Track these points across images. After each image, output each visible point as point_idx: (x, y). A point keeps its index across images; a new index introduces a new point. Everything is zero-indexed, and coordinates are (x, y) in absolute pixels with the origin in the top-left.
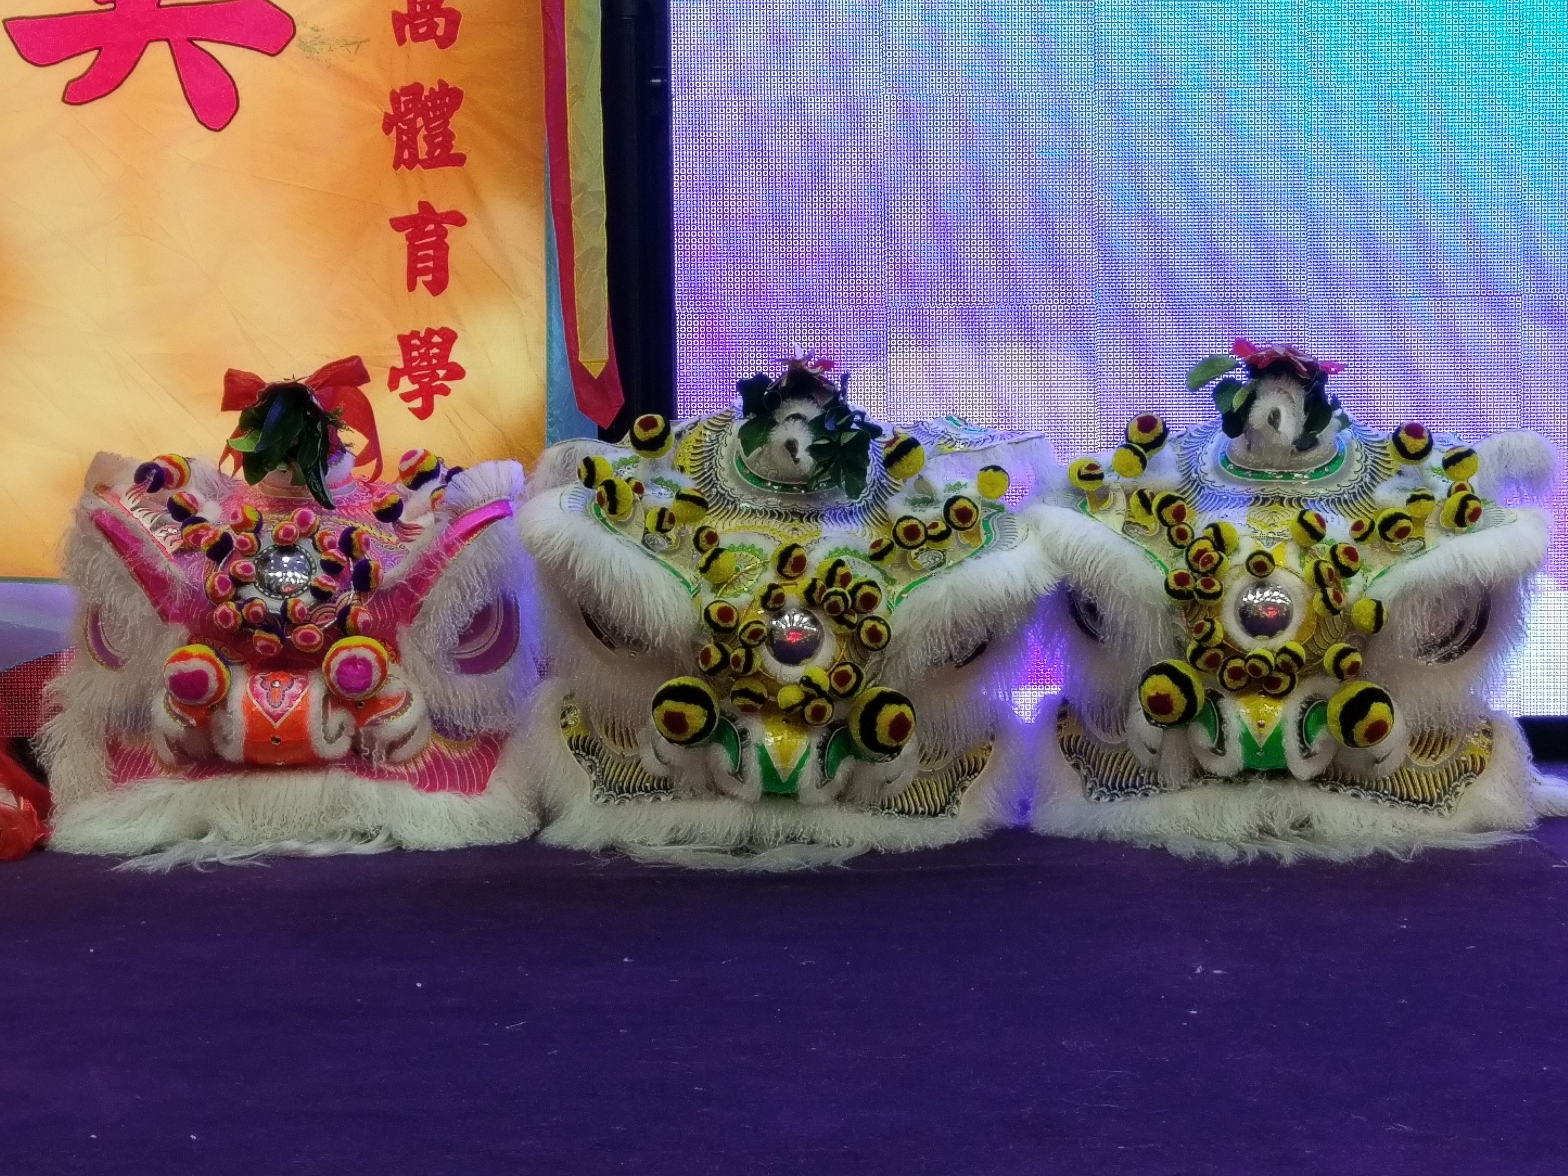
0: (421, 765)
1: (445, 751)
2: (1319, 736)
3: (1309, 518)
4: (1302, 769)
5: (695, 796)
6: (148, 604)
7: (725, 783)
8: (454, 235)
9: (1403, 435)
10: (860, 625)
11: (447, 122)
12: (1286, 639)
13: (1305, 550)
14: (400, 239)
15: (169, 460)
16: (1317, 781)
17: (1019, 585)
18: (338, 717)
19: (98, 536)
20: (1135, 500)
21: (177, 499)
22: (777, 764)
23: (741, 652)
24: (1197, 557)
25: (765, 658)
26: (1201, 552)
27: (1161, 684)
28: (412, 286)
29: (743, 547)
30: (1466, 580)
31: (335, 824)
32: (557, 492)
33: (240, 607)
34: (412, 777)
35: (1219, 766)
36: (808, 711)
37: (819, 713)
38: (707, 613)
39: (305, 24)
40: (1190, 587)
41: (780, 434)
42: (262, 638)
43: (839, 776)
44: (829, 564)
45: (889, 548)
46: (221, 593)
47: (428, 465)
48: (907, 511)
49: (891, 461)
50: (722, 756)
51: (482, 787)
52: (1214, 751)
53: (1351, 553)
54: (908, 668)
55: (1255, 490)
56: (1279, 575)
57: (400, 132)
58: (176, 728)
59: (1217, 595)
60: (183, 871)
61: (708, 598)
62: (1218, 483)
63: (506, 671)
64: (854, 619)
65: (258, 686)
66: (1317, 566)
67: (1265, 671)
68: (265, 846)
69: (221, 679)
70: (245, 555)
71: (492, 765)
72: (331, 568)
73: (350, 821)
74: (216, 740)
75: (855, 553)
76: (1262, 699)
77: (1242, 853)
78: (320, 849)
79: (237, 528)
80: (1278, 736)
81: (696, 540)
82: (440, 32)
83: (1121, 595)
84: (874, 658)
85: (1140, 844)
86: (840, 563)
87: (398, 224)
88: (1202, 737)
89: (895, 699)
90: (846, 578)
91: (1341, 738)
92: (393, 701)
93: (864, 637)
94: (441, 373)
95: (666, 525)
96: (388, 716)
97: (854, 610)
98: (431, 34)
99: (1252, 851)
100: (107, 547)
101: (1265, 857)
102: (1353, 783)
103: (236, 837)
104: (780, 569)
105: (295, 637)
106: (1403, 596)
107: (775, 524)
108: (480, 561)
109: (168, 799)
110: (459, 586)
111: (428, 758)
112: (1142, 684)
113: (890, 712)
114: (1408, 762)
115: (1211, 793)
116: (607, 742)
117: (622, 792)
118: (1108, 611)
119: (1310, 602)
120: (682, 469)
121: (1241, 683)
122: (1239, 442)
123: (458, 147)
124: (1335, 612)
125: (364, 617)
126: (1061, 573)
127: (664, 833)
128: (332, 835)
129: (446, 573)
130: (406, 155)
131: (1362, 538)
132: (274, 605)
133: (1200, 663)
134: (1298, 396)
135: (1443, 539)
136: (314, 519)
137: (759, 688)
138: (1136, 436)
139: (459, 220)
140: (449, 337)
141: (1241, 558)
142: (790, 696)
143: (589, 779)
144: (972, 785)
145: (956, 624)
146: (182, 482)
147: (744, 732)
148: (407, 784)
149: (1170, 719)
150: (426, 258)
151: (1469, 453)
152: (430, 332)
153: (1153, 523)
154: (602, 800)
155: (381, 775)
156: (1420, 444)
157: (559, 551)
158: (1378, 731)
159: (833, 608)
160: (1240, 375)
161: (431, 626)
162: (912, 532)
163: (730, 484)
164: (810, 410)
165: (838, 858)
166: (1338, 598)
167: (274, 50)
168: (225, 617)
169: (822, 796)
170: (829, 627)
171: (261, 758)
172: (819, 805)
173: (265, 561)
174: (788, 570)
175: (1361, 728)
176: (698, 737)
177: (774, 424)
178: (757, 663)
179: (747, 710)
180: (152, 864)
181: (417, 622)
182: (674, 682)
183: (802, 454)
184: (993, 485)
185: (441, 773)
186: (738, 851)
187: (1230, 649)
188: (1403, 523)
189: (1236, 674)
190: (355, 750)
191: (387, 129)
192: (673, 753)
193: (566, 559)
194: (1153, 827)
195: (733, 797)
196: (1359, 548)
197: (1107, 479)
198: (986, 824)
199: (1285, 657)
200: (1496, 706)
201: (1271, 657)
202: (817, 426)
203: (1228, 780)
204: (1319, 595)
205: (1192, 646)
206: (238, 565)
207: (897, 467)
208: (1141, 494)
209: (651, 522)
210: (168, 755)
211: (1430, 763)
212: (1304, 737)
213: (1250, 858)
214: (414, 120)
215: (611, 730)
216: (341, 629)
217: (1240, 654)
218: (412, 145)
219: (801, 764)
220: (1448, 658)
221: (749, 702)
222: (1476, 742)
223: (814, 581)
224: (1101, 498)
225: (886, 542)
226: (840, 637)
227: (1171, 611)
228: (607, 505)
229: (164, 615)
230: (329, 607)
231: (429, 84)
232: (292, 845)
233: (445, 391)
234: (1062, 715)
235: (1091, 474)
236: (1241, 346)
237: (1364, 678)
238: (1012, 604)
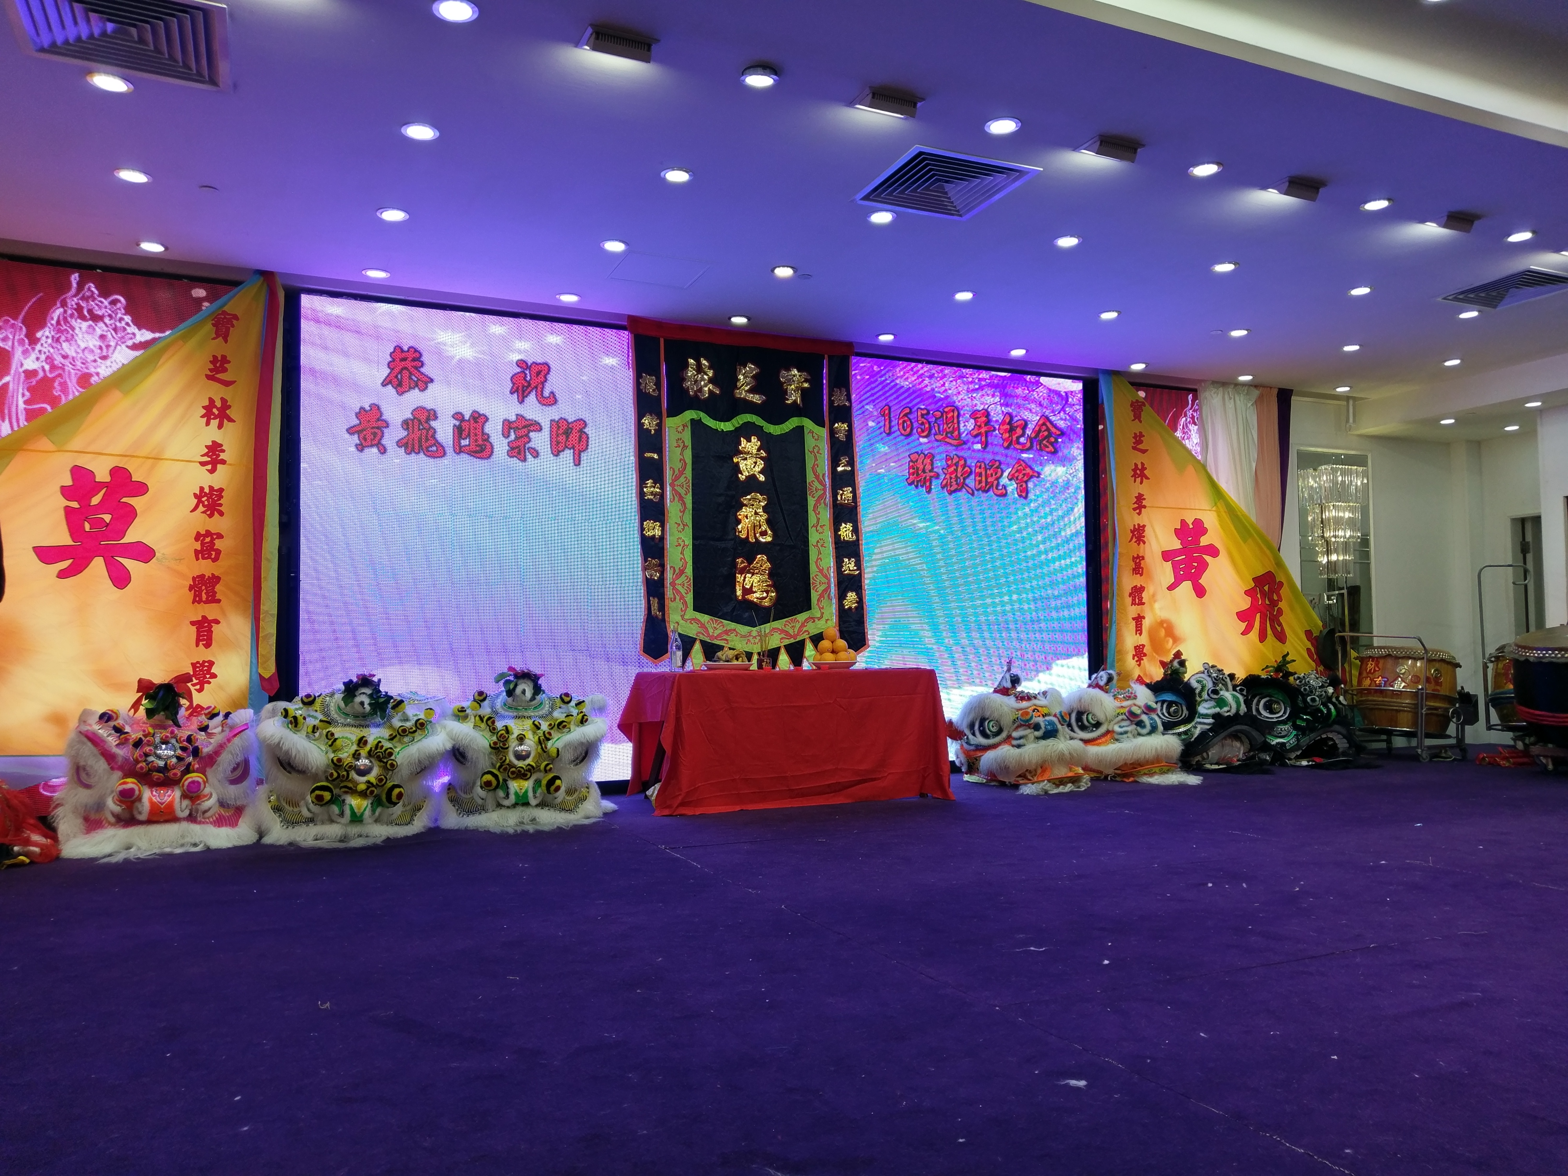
0: (215, 818)
1: (223, 813)
2: (539, 791)
3: (536, 723)
4: (533, 802)
5: (323, 823)
6: (106, 763)
7: (335, 818)
8: (215, 628)
9: (563, 696)
10: (387, 762)
11: (214, 588)
12: (529, 761)
13: (534, 733)
14: (194, 628)
15: (112, 711)
16: (537, 806)
17: (441, 748)
18: (186, 802)
19: (85, 740)
20: (477, 718)
21: (117, 725)
22: (356, 811)
23: (345, 773)
24: (500, 736)
25: (353, 775)
26: (502, 735)
27: (488, 777)
28: (197, 645)
29: (343, 737)
30: (584, 741)
31: (183, 841)
32: (272, 720)
33: (148, 764)
34: (211, 823)
35: (506, 803)
36: (368, 792)
37: (372, 792)
38: (332, 760)
39: (159, 552)
40: (498, 746)
41: (358, 699)
42: (156, 775)
43: (377, 813)
44: (376, 742)
45: (396, 736)
46: (140, 759)
47: (216, 711)
48: (400, 724)
49: (394, 708)
50: (335, 809)
51: (237, 825)
52: (504, 798)
53: (550, 734)
54: (402, 776)
55: (515, 714)
56: (527, 741)
57: (195, 591)
58: (117, 809)
59: (507, 748)
60: (127, 862)
61: (332, 755)
62: (503, 712)
63: (245, 783)
64: (385, 761)
65: (154, 793)
66: (539, 737)
67: (523, 772)
68: (157, 851)
69: (140, 791)
70: (149, 745)
71: (240, 817)
72: (183, 749)
73: (188, 840)
74: (135, 813)
75: (383, 738)
76: (521, 781)
77: (516, 831)
78: (178, 851)
79: (146, 736)
80: (526, 792)
81: (327, 736)
82: (213, 557)
83: (474, 749)
84: (390, 773)
85: (480, 830)
86: (380, 742)
87: (193, 623)
88: (501, 793)
89: (398, 786)
90: (382, 747)
91: (546, 792)
92: (205, 796)
93: (388, 766)
94: (208, 676)
95: (316, 730)
96: (204, 801)
97: (385, 758)
98: (209, 557)
99: (519, 829)
100: (89, 744)
101: (523, 831)
102: (548, 806)
103: (144, 848)
104: (358, 745)
105: (170, 774)
106: (565, 746)
107: (354, 729)
108: (240, 745)
109: (114, 836)
110: (232, 754)
111: (217, 816)
112: (482, 777)
113: (396, 791)
114: (564, 798)
115: (503, 812)
116: (287, 807)
117: (293, 823)
118: (469, 755)
119: (537, 749)
120: (316, 711)
121: (514, 776)
122: (510, 700)
123: (218, 596)
124: (545, 752)
125: (197, 766)
126: (454, 743)
127: (312, 837)
128: (182, 845)
129: (227, 749)
130: (197, 599)
131: (552, 728)
132: (161, 763)
133: (501, 770)
134: (531, 685)
135: (577, 728)
136: (176, 732)
137: (350, 785)
138: (477, 697)
139: (217, 622)
140: (211, 663)
141: (515, 735)
142: (362, 787)
143: (278, 820)
144: (418, 814)
145: (419, 760)
146: (117, 719)
147: (344, 801)
148: (210, 825)
149: (491, 788)
150: (204, 635)
151: (584, 701)
152: (204, 662)
153: (483, 725)
154: (285, 827)
155: (200, 823)
156: (568, 699)
157: (276, 741)
158: (558, 789)
159: (378, 757)
160: (512, 678)
161: (220, 769)
162: (404, 731)
163: (336, 716)
164: (368, 691)
165: (379, 841)
166: (546, 748)
167: (146, 561)
168: (142, 768)
169: (370, 821)
170: (376, 764)
171: (155, 819)
172: (369, 824)
173: (156, 748)
174: (361, 745)
175: (553, 788)
176: (327, 803)
177: (356, 696)
178: (350, 777)
179: (346, 793)
180: (114, 860)
181: (214, 767)
182: (319, 784)
183: (366, 706)
184: (430, 714)
185: (221, 821)
186: (341, 841)
187: (511, 765)
188: (565, 724)
189: (513, 773)
190: (190, 815)
191: (190, 590)
192: (315, 809)
193: (279, 743)
194: (484, 824)
195: (338, 823)
196: (552, 732)
197: (467, 711)
198: (424, 827)
199: (529, 767)
200: (590, 779)
201: (524, 767)
202: (371, 696)
203: (508, 807)
204: (540, 747)
205: (499, 764)
206: (147, 749)
207: (397, 709)
208: (480, 716)
209: (310, 730)
210: (112, 819)
211: (571, 798)
212: (534, 792)
213: (519, 832)
214: (201, 587)
215: (289, 803)
216: (188, 770)
217: (514, 766)
218: (200, 596)
219: (365, 810)
220: (577, 764)
221: (346, 790)
222: (584, 790)
223: (371, 748)
224: (466, 717)
225: (394, 734)
226: (380, 767)
227: (490, 753)
228: (294, 724)
229: (112, 769)
230: (182, 763)
231: (208, 574)
232: (168, 850)
233: (209, 683)
234: (449, 789)
235: (462, 710)
236: (511, 669)
237: (553, 772)
238: (439, 753)
